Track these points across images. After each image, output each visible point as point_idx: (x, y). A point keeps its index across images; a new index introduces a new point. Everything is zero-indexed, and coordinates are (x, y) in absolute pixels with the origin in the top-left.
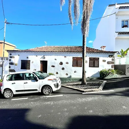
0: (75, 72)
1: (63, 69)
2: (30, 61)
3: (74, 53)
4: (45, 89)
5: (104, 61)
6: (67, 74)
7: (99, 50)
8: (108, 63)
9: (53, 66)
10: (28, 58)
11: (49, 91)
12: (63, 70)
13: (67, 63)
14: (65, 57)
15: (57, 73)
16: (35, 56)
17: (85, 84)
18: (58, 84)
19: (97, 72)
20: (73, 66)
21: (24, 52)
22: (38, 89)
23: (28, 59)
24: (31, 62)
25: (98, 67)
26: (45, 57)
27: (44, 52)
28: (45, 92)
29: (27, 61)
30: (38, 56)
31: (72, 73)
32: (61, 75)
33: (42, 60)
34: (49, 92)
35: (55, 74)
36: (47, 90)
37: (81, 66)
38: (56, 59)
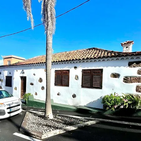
0: (58, 94)
1: (43, 88)
5: (116, 76)
7: (115, 53)
8: (127, 80)
9: (32, 84)
10: (10, 73)
15: (36, 94)
20: (56, 84)
25: (101, 88)
32: (40, 96)
37: (68, 85)
38: (34, 75)
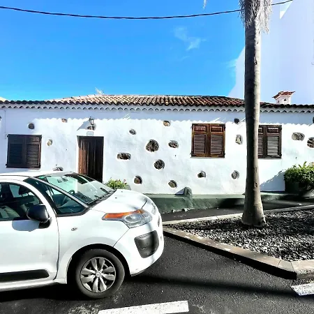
0: (201, 175)
1: (160, 165)
2: (40, 137)
3: (197, 109)
4: (90, 266)
5: (299, 137)
6: (173, 184)
8: (312, 143)
9: (125, 157)
10: (32, 126)
11: (113, 277)
12: (159, 168)
13: (173, 145)
14: (166, 123)
15: (139, 180)
16: (60, 119)
17: (259, 223)
18: (153, 235)
19: (277, 174)
20: (194, 154)
21: (18, 106)
22: (51, 269)
23: (35, 132)
24: (44, 142)
25: (280, 158)
26: (96, 122)
27: (90, 106)
28: (91, 284)
29: (29, 137)
30: (69, 120)
31: (190, 177)
32: (151, 185)
33: (84, 133)
34: (108, 282)
35: (131, 182)
36: (100, 274)
37: (222, 155)
38: (133, 132)
